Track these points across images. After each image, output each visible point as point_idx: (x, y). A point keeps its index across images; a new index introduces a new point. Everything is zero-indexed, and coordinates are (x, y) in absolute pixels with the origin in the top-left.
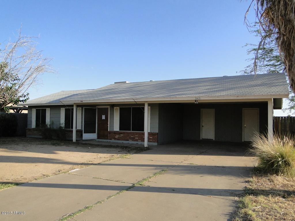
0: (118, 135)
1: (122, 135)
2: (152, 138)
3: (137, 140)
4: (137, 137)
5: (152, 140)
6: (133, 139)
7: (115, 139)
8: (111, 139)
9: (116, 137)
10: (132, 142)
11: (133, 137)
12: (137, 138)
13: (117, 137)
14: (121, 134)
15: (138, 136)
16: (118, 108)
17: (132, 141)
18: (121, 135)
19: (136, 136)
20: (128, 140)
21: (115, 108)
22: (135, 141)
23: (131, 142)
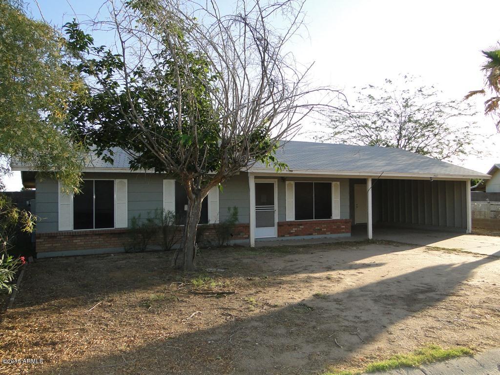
0: (295, 228)
1: (303, 227)
2: (344, 227)
3: (324, 233)
4: (324, 228)
5: (344, 230)
6: (320, 232)
7: (291, 234)
8: (284, 236)
9: (292, 231)
10: (318, 236)
11: (319, 228)
12: (325, 230)
13: (294, 230)
14: (301, 225)
15: (325, 226)
16: (293, 183)
17: (318, 234)
18: (301, 227)
19: (323, 226)
20: (312, 234)
21: (287, 182)
22: (322, 234)
23: (316, 236)
